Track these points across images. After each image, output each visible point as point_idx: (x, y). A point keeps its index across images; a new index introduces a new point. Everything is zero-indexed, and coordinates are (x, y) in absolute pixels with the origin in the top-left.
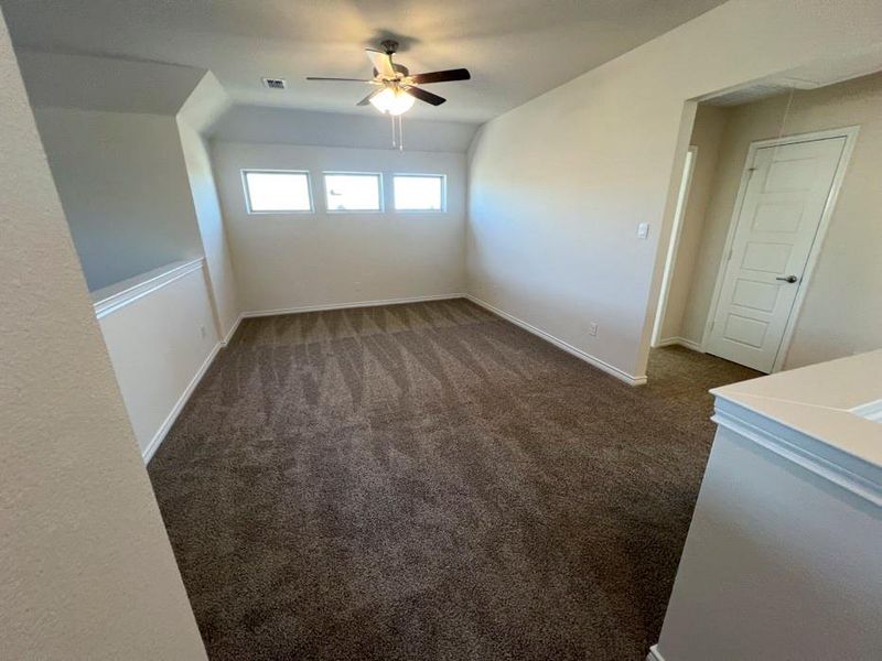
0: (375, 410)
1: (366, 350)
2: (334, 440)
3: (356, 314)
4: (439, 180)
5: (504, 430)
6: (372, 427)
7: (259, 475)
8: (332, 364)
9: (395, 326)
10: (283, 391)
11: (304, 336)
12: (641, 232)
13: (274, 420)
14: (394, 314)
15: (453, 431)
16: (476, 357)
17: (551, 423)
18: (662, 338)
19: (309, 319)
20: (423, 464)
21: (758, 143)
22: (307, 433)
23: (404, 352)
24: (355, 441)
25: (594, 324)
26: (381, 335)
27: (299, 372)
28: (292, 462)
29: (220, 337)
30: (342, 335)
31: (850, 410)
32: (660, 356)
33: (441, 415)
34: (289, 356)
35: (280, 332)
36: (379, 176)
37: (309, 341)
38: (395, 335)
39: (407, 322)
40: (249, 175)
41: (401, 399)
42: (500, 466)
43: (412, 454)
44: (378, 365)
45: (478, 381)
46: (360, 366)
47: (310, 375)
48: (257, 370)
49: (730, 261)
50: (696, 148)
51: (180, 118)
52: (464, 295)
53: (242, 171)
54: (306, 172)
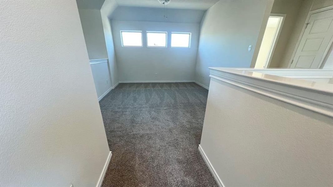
0: (152, 105)
1: (154, 92)
4: (188, 35)
7: (117, 112)
8: (143, 95)
9: (166, 88)
10: (127, 99)
11: (136, 88)
12: (249, 49)
16: (189, 96)
22: (131, 107)
23: (166, 94)
24: (144, 109)
26: (160, 89)
27: (133, 95)
28: (126, 111)
29: (112, 86)
30: (148, 88)
33: (170, 107)
34: (131, 92)
35: (130, 87)
36: (166, 33)
37: (138, 89)
38: (165, 90)
39: (170, 87)
40: (123, 33)
44: (157, 96)
45: (186, 101)
46: (151, 96)
47: (136, 96)
48: (121, 94)
49: (292, 65)
50: (285, 15)
51: (101, 11)
52: (194, 81)
53: (120, 31)
54: (141, 31)
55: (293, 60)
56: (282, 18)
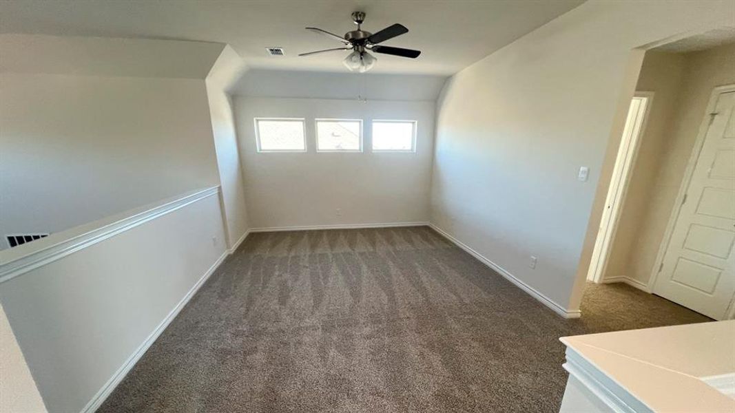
0: (329, 315)
1: (334, 264)
2: (290, 336)
3: (334, 234)
4: (411, 125)
5: (431, 346)
6: (323, 329)
7: (229, 357)
8: (305, 274)
9: (362, 247)
10: (263, 292)
11: (290, 250)
12: (582, 176)
13: (251, 314)
14: (364, 236)
15: (387, 340)
16: (424, 279)
17: (475, 344)
18: (605, 276)
19: (297, 236)
20: (354, 365)
21: (723, 88)
22: (272, 328)
23: (364, 268)
24: (307, 339)
25: (535, 258)
26: (349, 254)
27: (280, 278)
28: (255, 350)
29: (228, 247)
30: (319, 251)
31: (703, 379)
32: (600, 292)
33: (380, 326)
34: (275, 265)
35: (274, 245)
36: (360, 122)
37: (293, 254)
38: (361, 254)
39: (373, 244)
40: (260, 123)
41: (352, 308)
42: (419, 376)
43: (348, 356)
44: (341, 278)
45: (421, 299)
46: (326, 277)
47: (286, 282)
48: (249, 273)
49: (683, 205)
50: (653, 93)
51: (208, 80)
52: (427, 223)
53: (255, 119)
54: (303, 119)
55: (686, 196)
56: (645, 100)
